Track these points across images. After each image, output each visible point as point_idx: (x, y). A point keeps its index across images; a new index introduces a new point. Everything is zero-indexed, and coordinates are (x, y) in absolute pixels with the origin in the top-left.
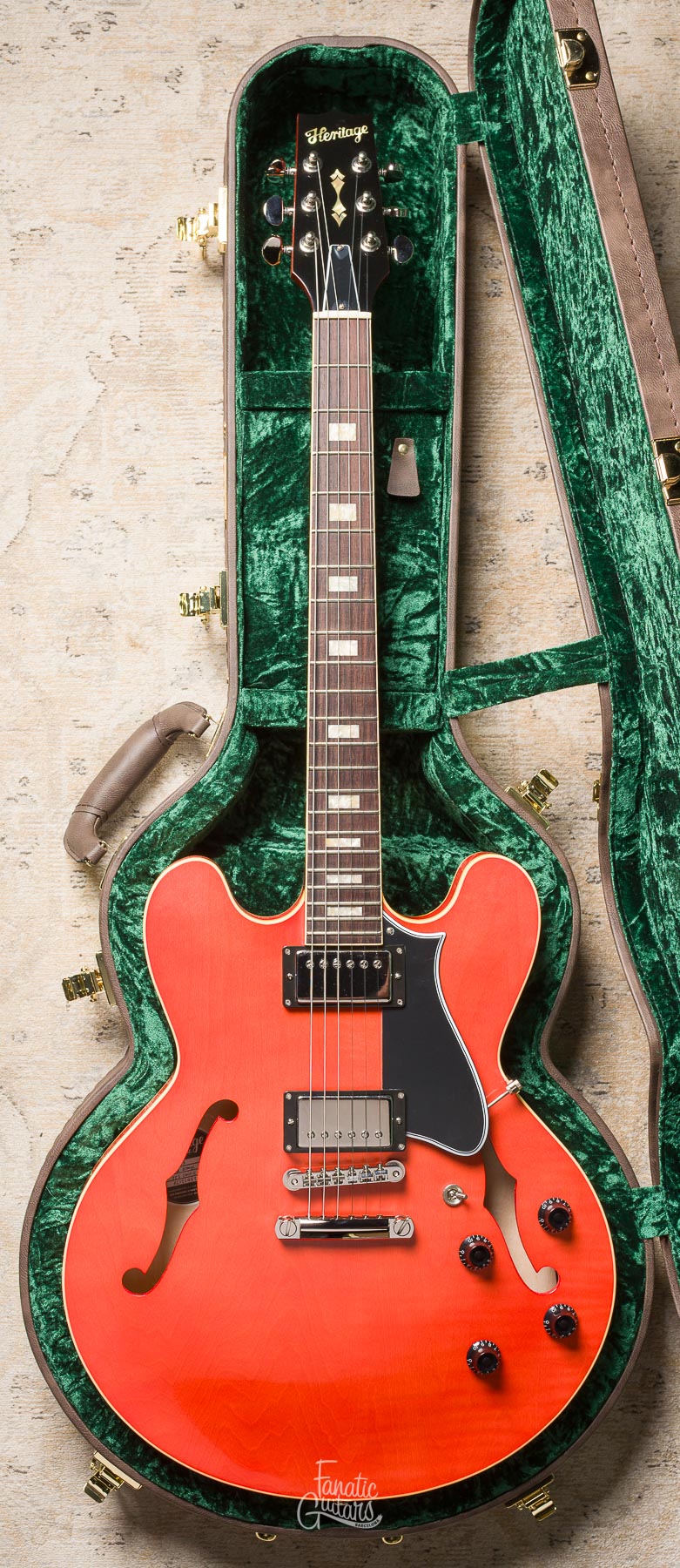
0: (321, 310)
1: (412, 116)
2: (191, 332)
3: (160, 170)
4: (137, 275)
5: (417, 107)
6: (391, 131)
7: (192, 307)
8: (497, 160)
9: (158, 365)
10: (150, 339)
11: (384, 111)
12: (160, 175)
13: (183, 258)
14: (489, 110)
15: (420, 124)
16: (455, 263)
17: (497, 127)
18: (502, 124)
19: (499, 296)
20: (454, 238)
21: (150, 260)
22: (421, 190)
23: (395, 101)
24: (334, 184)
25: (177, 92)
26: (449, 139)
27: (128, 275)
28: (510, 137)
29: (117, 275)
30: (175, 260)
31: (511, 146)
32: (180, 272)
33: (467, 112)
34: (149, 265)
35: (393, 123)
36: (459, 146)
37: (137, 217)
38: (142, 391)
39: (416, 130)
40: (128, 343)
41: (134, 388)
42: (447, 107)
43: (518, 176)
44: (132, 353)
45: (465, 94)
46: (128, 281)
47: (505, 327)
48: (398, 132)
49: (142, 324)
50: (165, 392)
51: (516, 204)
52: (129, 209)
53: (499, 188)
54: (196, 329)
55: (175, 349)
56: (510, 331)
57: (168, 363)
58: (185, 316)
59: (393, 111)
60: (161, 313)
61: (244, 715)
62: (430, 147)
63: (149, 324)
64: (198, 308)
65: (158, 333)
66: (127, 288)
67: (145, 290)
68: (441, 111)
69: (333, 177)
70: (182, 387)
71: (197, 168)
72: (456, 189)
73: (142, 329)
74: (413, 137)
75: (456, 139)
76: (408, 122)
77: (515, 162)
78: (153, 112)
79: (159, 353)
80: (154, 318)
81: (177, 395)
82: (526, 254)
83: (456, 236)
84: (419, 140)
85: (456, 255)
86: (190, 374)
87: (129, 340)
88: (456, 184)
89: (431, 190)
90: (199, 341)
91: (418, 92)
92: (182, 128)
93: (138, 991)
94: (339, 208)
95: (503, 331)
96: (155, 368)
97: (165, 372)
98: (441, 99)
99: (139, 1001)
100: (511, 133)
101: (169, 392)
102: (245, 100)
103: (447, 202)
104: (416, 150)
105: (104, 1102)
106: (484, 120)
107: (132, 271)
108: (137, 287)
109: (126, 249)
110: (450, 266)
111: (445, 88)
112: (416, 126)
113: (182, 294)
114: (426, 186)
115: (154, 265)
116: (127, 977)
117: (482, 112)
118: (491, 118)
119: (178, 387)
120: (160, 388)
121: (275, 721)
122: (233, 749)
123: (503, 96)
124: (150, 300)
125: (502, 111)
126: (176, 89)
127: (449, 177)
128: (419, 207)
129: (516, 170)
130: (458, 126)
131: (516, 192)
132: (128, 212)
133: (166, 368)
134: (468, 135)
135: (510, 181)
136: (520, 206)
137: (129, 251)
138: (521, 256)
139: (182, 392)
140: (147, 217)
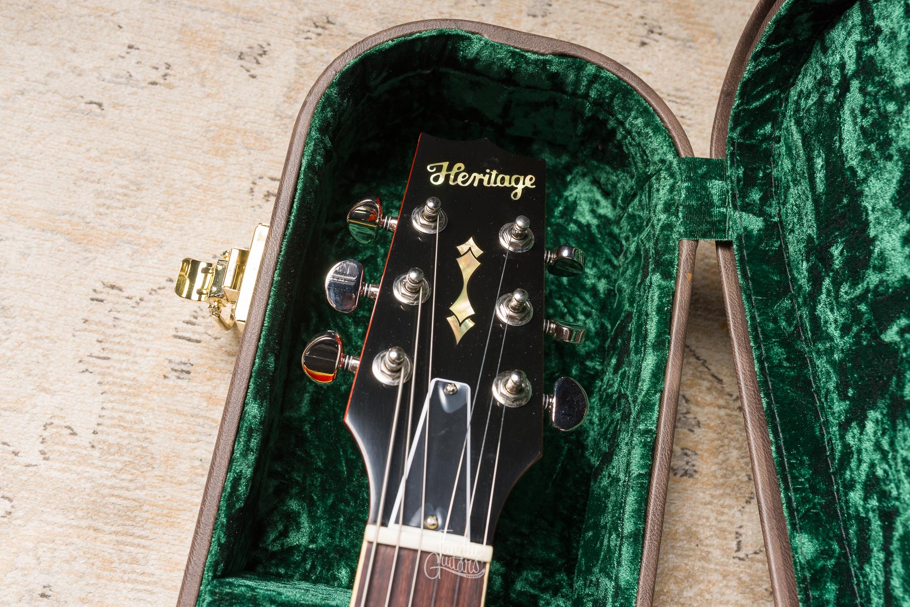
0: (384, 524)
1: (595, 182)
2: (184, 441)
3: (198, 180)
4: (118, 331)
5: (608, 168)
6: (561, 196)
7: (196, 401)
8: (752, 279)
9: (113, 487)
10: (111, 439)
11: (555, 167)
12: (198, 187)
13: (200, 319)
14: (744, 194)
15: (606, 194)
16: (655, 441)
17: (755, 224)
18: (765, 220)
19: (691, 476)
20: (658, 395)
21: (145, 312)
22: (594, 290)
23: (574, 155)
24: (462, 262)
25: (253, 77)
26: (668, 227)
27: (103, 329)
28: (777, 244)
29: (85, 326)
30: (187, 318)
31: (780, 260)
32: (189, 340)
33: (705, 188)
34: (142, 320)
35: (566, 185)
36: (685, 241)
37: (143, 241)
38: (72, 527)
39: (597, 203)
40: (71, 440)
41: (60, 519)
42: (672, 175)
43: (790, 315)
44: (73, 458)
45: (707, 161)
46: (101, 338)
47: (694, 529)
48: (571, 199)
49: (104, 413)
50: (113, 537)
51: (785, 364)
52: (134, 227)
53: (754, 328)
54: (193, 438)
55: (149, 465)
56: (702, 536)
57: (132, 486)
58: (179, 413)
59: (568, 169)
60: (141, 400)
62: (616, 230)
63: (115, 414)
64: (205, 404)
65: (126, 434)
66: (96, 350)
67: (123, 357)
68: (658, 179)
69: (462, 248)
70: (143, 533)
71: (256, 189)
72: (671, 313)
73: (100, 421)
74: (593, 211)
75: (682, 230)
76: (587, 188)
77: (785, 287)
78: (209, 95)
79: (119, 465)
80: (127, 407)
81: (132, 545)
82: (802, 463)
83: (662, 392)
84: (600, 217)
85: (657, 427)
86: (165, 511)
87: (74, 434)
88: (672, 303)
89: (610, 293)
90: (193, 458)
91: (619, 146)
92: (248, 126)
94: (463, 308)
95: (691, 535)
96: (105, 491)
97: (119, 501)
98: (663, 161)
100: (778, 238)
101: (120, 538)
102: (334, 91)
103: (652, 328)
104: (594, 230)
106: (735, 207)
107: (111, 323)
108: (112, 351)
109: (113, 287)
110: (645, 445)
111: (673, 145)
112: (598, 196)
113: (184, 375)
114: (602, 285)
115: (149, 320)
117: (734, 196)
118: (747, 208)
119: (138, 531)
120: (107, 528)
123: (768, 176)
124: (127, 374)
125: (764, 200)
126: (253, 72)
127: (659, 286)
128: (587, 315)
129: (787, 303)
130: (688, 208)
131: (787, 343)
132: (131, 231)
133: (127, 494)
134: (704, 227)
135: (775, 321)
136: (793, 369)
137: (115, 291)
138: (792, 466)
139: (143, 542)
140: (160, 245)
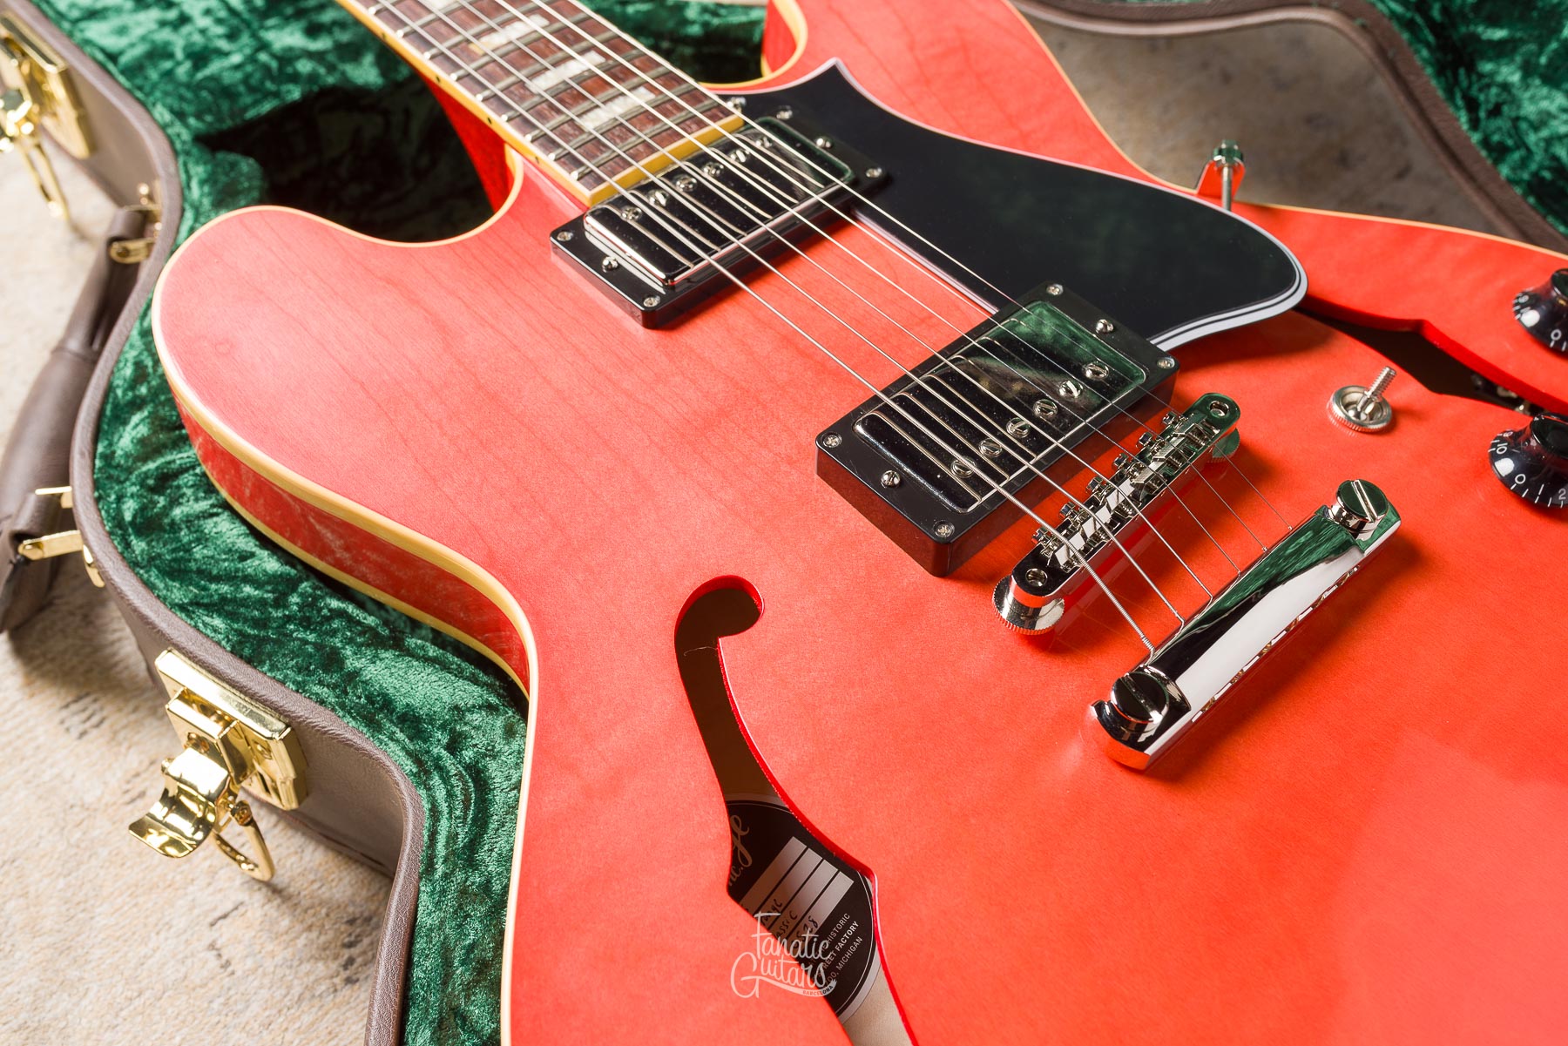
61: (187, 126)
93: (315, 644)
99: (332, 661)
105: (420, 944)
116: (266, 640)
121: (256, 103)
122: (199, 171)
